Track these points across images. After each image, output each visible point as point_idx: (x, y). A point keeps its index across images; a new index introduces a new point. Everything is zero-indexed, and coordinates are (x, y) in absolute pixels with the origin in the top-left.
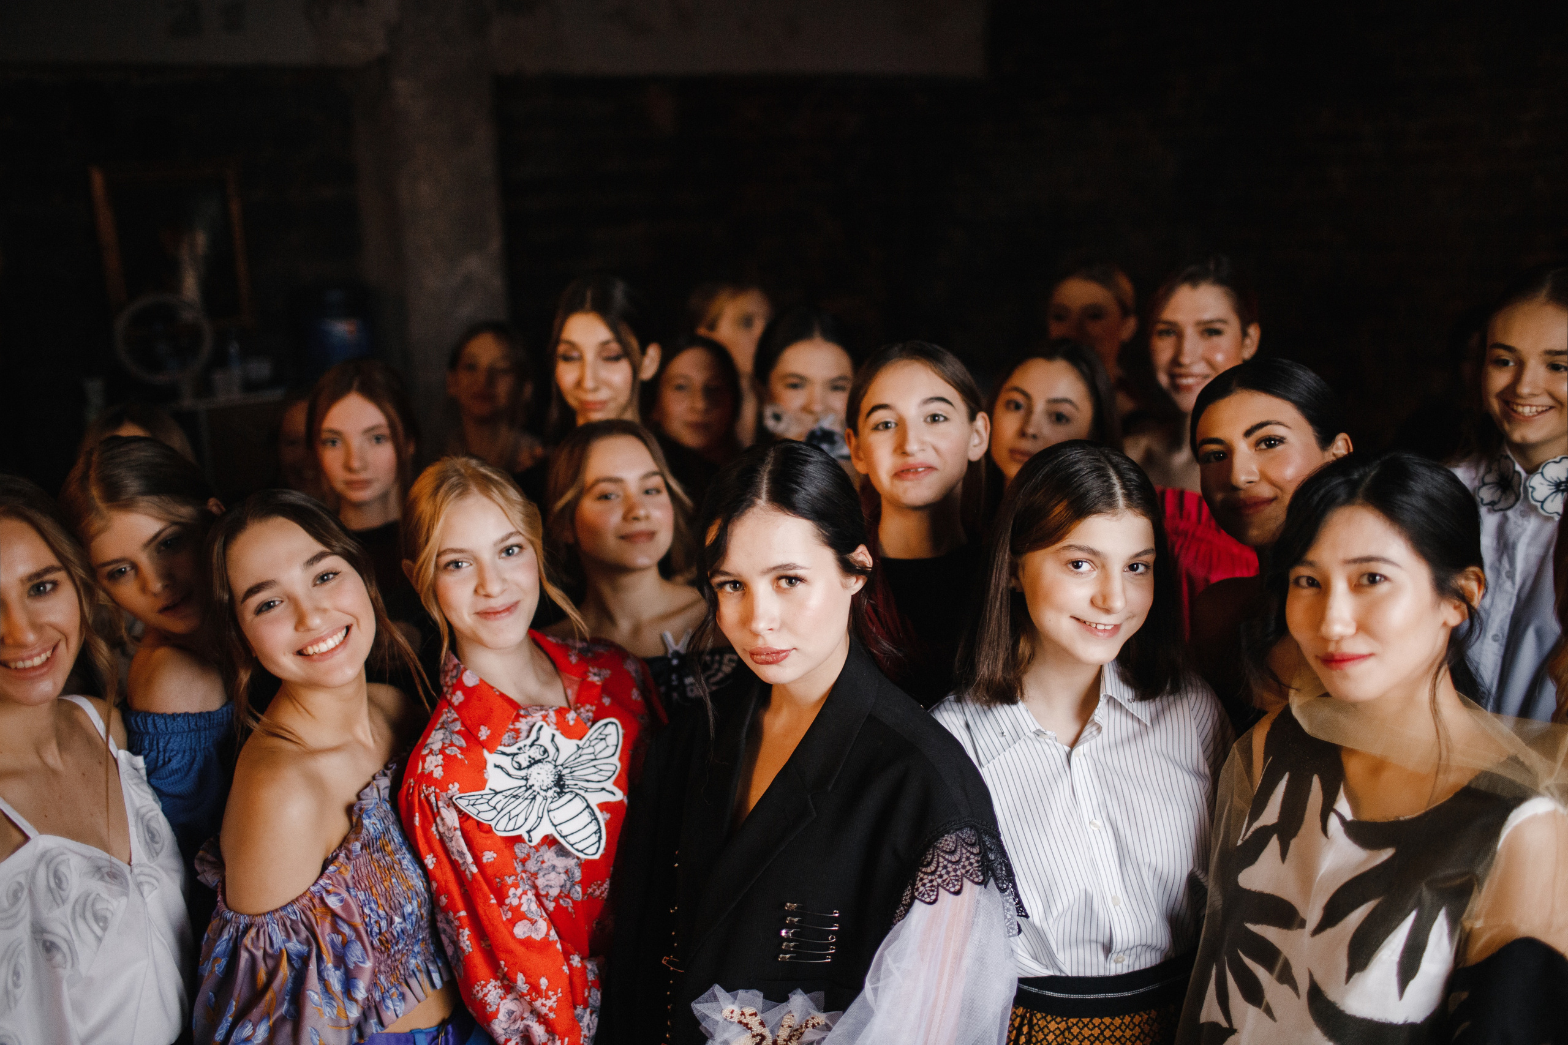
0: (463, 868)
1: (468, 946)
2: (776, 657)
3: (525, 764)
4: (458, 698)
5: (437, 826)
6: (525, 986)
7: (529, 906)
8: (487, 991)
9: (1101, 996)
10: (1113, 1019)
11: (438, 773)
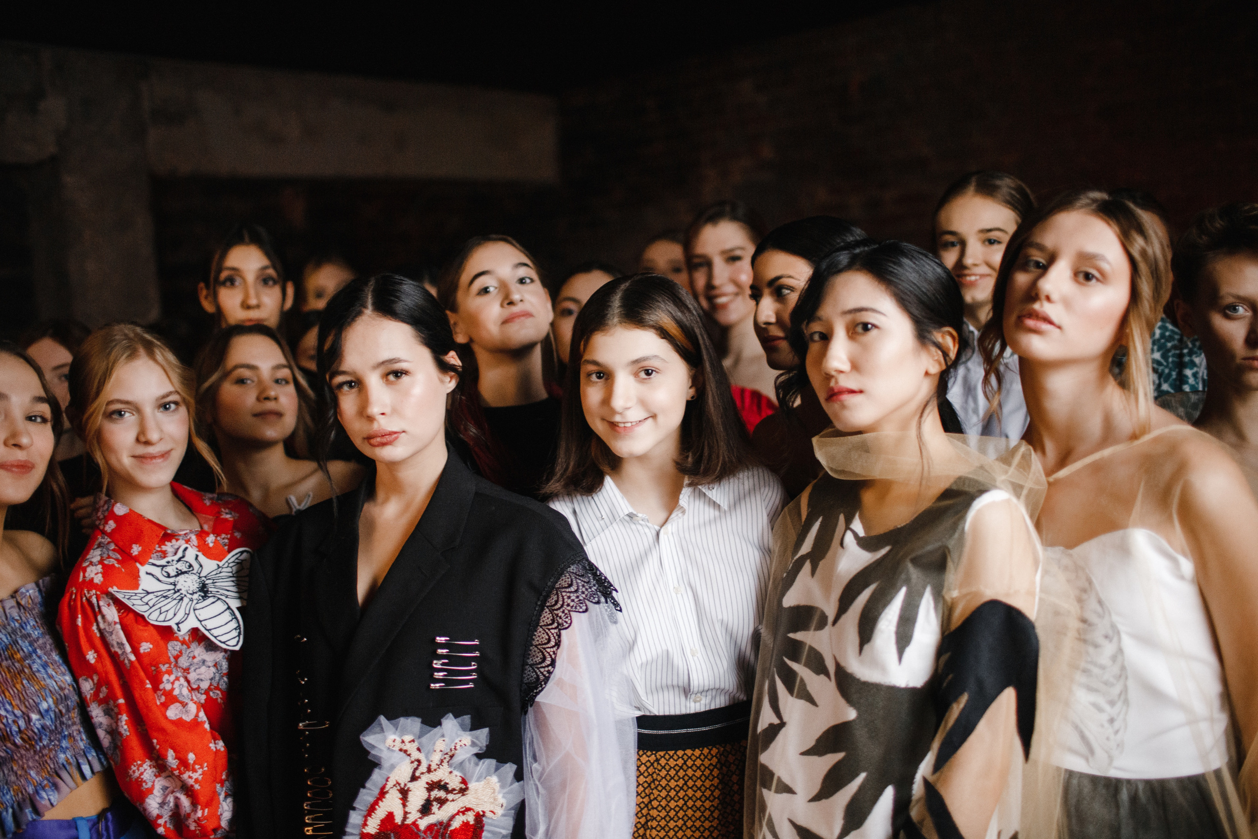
0: (122, 658)
1: (125, 730)
2: (388, 438)
3: (173, 573)
4: (111, 525)
5: (98, 625)
6: (174, 761)
7: (181, 691)
8: (143, 770)
9: (684, 731)
10: (694, 751)
11: (98, 579)
